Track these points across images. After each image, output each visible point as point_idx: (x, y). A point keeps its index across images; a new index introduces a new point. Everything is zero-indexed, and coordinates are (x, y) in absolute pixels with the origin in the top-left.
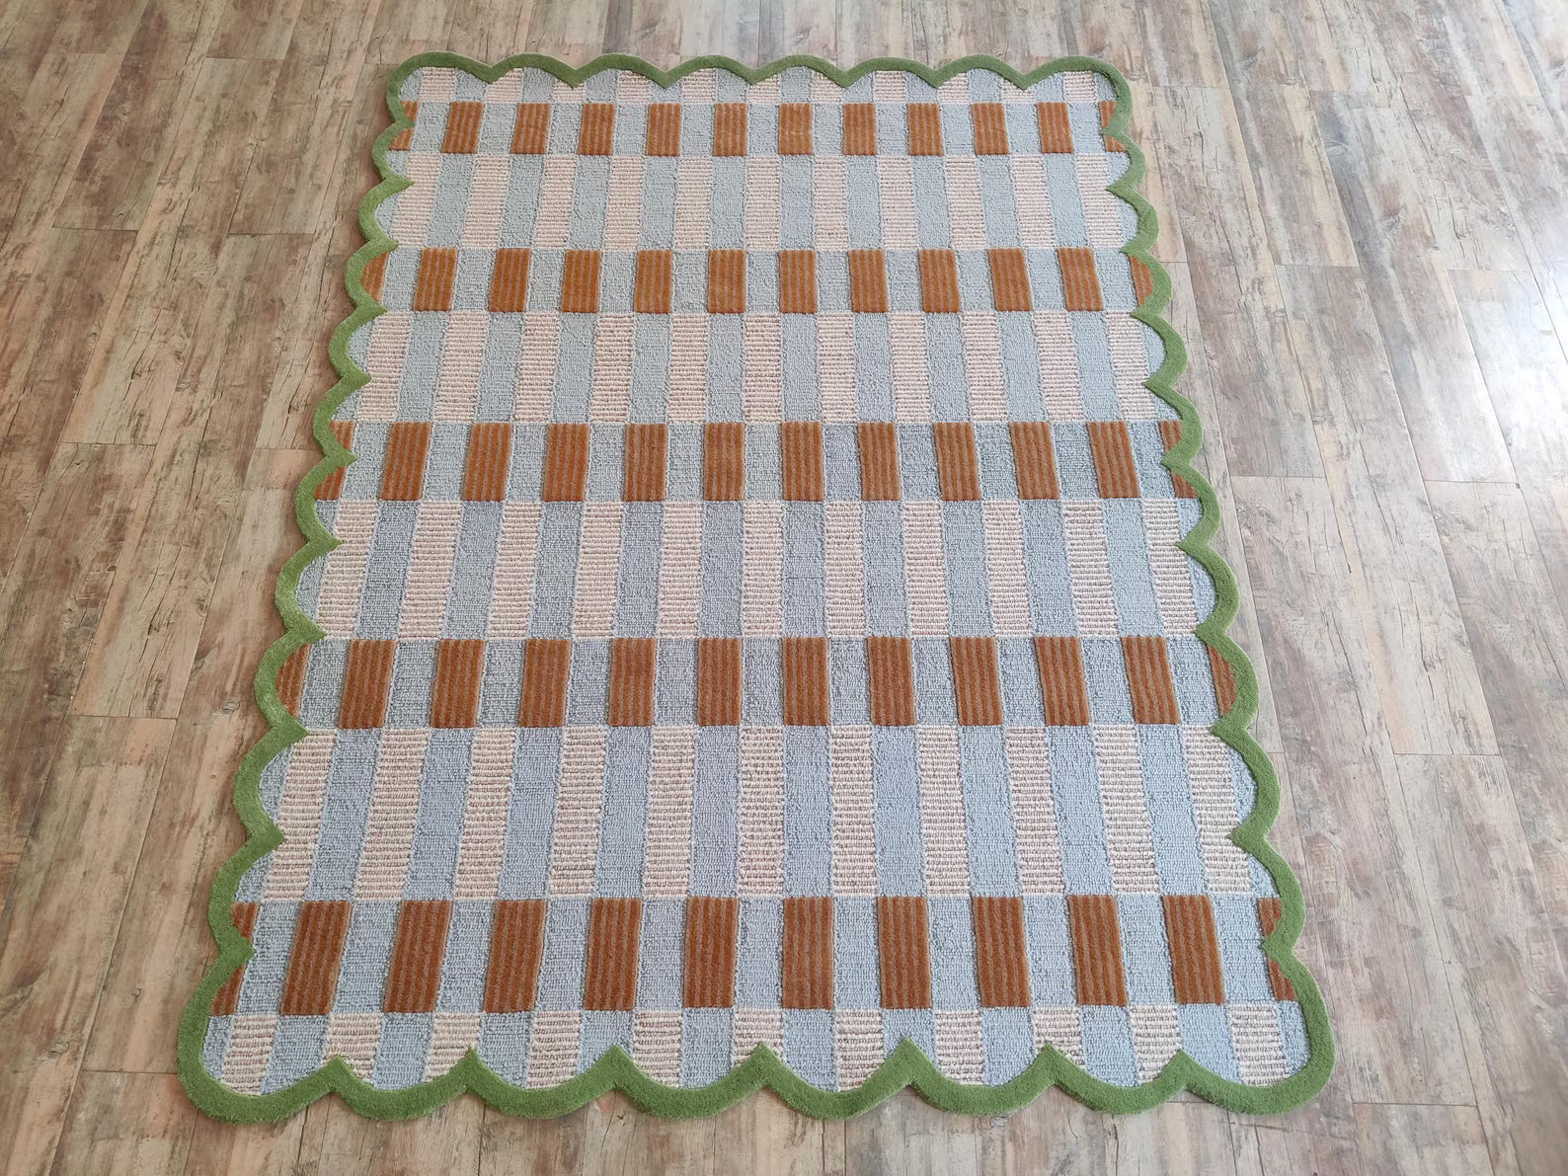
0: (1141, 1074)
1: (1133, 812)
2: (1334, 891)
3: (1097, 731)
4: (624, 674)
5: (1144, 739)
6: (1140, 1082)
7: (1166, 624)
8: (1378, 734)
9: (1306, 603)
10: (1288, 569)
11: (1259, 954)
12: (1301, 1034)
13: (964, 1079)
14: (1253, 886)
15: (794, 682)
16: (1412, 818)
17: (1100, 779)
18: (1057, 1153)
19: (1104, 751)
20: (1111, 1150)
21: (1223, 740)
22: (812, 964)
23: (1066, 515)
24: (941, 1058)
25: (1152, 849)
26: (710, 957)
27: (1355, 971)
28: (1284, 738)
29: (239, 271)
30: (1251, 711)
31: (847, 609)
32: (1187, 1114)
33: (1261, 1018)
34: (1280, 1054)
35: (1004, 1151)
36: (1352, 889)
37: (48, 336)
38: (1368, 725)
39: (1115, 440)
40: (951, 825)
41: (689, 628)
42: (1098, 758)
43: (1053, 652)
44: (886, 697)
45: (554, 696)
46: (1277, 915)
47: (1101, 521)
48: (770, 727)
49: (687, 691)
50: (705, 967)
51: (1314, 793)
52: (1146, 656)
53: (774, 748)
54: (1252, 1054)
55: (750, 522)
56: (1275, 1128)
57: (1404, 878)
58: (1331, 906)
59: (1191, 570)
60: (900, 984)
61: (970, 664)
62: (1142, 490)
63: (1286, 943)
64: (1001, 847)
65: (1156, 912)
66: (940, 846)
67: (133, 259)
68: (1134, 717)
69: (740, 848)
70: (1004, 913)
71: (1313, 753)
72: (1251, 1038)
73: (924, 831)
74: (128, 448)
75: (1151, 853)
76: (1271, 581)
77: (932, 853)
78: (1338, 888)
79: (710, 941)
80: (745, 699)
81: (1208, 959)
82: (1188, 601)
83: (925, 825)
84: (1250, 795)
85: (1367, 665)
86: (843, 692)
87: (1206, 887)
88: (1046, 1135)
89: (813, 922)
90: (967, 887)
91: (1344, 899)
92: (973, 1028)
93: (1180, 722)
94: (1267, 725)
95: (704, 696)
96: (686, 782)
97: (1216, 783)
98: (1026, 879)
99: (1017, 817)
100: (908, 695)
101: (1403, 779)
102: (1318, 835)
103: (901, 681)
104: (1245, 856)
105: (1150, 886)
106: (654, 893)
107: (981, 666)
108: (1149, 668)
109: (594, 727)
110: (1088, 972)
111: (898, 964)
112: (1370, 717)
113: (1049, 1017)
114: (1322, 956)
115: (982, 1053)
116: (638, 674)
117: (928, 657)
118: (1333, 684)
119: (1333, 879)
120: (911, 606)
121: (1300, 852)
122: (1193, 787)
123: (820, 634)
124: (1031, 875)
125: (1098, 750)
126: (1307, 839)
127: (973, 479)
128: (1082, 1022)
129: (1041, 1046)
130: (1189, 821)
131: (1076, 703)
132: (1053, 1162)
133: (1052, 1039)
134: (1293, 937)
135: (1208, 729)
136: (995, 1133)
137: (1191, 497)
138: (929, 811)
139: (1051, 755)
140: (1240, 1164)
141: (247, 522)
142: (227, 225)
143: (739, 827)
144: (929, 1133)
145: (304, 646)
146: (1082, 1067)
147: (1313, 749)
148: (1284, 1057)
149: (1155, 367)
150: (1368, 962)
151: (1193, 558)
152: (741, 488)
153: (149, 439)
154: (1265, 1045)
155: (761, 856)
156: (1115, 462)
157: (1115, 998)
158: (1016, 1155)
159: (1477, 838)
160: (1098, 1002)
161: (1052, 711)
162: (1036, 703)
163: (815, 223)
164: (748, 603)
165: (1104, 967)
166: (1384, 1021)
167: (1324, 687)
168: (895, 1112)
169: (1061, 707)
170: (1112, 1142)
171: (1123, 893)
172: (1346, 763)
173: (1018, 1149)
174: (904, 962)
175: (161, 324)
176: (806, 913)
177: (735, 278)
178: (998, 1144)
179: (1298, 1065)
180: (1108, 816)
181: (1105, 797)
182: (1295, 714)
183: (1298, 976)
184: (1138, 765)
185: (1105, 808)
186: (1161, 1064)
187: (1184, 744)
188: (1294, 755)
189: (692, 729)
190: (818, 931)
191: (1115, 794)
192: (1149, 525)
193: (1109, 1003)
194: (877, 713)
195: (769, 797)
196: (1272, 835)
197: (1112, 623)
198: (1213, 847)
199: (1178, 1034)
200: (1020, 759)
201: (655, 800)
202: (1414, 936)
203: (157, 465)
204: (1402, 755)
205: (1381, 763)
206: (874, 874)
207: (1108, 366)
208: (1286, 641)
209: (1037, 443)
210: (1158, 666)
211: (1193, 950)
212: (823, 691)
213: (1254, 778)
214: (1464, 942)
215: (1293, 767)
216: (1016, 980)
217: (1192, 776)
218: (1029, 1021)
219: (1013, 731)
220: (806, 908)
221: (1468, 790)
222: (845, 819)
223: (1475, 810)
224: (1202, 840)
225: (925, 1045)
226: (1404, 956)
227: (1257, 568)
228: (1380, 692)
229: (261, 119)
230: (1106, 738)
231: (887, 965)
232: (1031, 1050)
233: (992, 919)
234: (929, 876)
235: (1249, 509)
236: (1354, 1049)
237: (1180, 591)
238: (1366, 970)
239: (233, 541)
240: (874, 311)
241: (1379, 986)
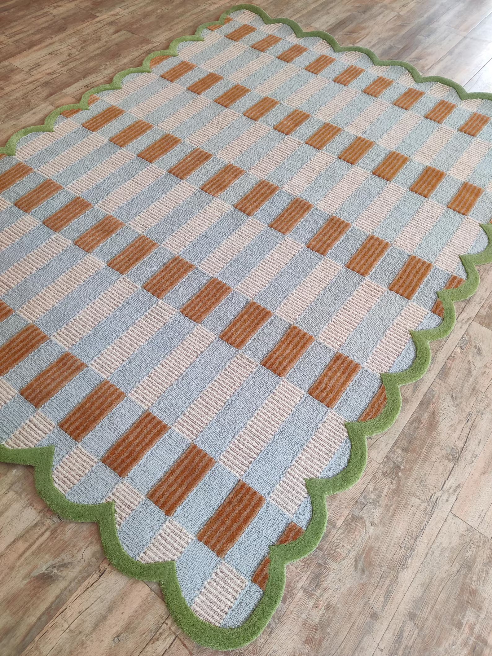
0: (142, 554)
1: (266, 431)
2: (344, 554)
3: (283, 383)
4: (99, 228)
5: (304, 403)
6: (138, 558)
7: (369, 361)
8: (449, 495)
9: (464, 403)
10: (467, 381)
11: (266, 550)
12: (248, 610)
13: (59, 485)
14: (296, 513)
15: (164, 273)
16: (430, 553)
17: (264, 405)
18: (65, 557)
19: (278, 394)
20: (91, 580)
21: (348, 432)
22: (49, 384)
23: (362, 286)
24: (59, 467)
25: (258, 455)
26: (14, 351)
27: (316, 605)
28: (387, 457)
29: (116, 41)
30: (378, 429)
31: (217, 262)
32: (147, 597)
33: (234, 582)
34: (226, 609)
35: (43, 534)
36: (356, 561)
37: (38, 32)
38: (447, 486)
39: (420, 269)
40: (171, 374)
41: (143, 229)
42: (271, 395)
43: (295, 336)
44: (197, 304)
45: (65, 220)
46: (295, 538)
47: (378, 298)
48: (134, 284)
49: (116, 250)
50: (8, 353)
51: (379, 496)
52: (343, 367)
53: (127, 292)
54: (211, 596)
55: (210, 207)
56: (186, 647)
57: (394, 581)
58: (335, 560)
59: (407, 346)
60: (75, 421)
61: (250, 316)
62: (414, 297)
63: (287, 556)
64: (184, 399)
65: (230, 485)
66: (157, 379)
67: (87, 24)
68: (309, 390)
69: (72, 320)
70: (154, 427)
71: (398, 477)
72: (218, 587)
73: (156, 368)
74: (23, 72)
75: (255, 456)
76: (451, 380)
77: (150, 379)
78: (347, 554)
79: (21, 345)
80: (136, 267)
81: (234, 529)
82: (392, 359)
83: (159, 366)
84: (339, 469)
85: (475, 456)
86: (180, 291)
87: (269, 494)
88: (69, 544)
89: (68, 368)
90: (150, 404)
91: (345, 563)
92: (87, 466)
93: (332, 408)
94: (383, 445)
95: (120, 256)
96: (79, 281)
97: (324, 449)
98: (181, 421)
99: (205, 392)
100: (207, 310)
101: (444, 529)
102: (361, 518)
103: (210, 303)
104: (306, 495)
105: (240, 471)
106: (21, 312)
107: (254, 320)
108: (339, 374)
109: (68, 240)
110: (166, 485)
111: (84, 413)
112: (452, 482)
113: (127, 490)
114: (304, 581)
115: (79, 480)
116: (105, 232)
117: (234, 301)
118: (444, 451)
119: (349, 547)
120: (247, 278)
121: (343, 519)
122: (310, 442)
123: (195, 263)
124: (185, 421)
125: (275, 391)
126: (353, 516)
127: (329, 246)
128: (139, 506)
129: (109, 500)
130: (291, 456)
131: (285, 364)
132: (59, 559)
133: (117, 501)
134: (294, 556)
135: (345, 421)
136: (49, 522)
137: (439, 315)
138: (167, 361)
139: (250, 377)
140: (149, 648)
141: (33, 111)
142: (129, 27)
143: (80, 312)
144: (21, 496)
145: (4, 154)
146: (117, 526)
147: (400, 474)
148: (226, 614)
149: (474, 252)
150: (328, 607)
151: (413, 341)
152: (220, 192)
153: (32, 73)
154: (223, 598)
155: (76, 329)
156: (410, 278)
157: (166, 508)
158: (46, 541)
159: (466, 597)
160: (156, 503)
161: (269, 360)
162: (265, 352)
163: (354, 120)
164: (177, 234)
165: (177, 489)
166: (308, 647)
167: (437, 449)
168: (17, 474)
169: (275, 360)
170: (96, 576)
171: (222, 463)
172: (414, 495)
173: (51, 538)
174: (87, 414)
175: (75, 44)
176: (69, 364)
177: (297, 122)
178: (44, 528)
179: (230, 624)
180: (251, 423)
181: (258, 414)
182: (405, 450)
183: (276, 578)
184: (290, 412)
185: (253, 419)
186: (157, 559)
187: (325, 419)
188: (385, 470)
189: (104, 265)
190: (66, 374)
191: (264, 416)
192: (403, 314)
193: (161, 507)
194: (186, 308)
195: (105, 309)
196: (333, 498)
197: (339, 343)
198: (292, 478)
199: (181, 553)
200: (233, 370)
201: (60, 280)
202: (372, 617)
203: (27, 81)
204: (455, 515)
205: (437, 511)
206: (115, 369)
207: (446, 238)
208: (434, 413)
209: (376, 249)
210: (346, 375)
211: (230, 518)
212: (172, 284)
213: (348, 462)
214: (403, 646)
215: (379, 474)
216: (127, 462)
217: (314, 437)
218: (115, 485)
219: (241, 356)
220: (72, 361)
221: (484, 565)
222: (127, 339)
223: (479, 579)
224: (289, 470)
225: (59, 455)
226: (355, 621)
227: (449, 369)
228: (471, 474)
229: (174, 4)
230: (285, 389)
231: (79, 409)
232: (102, 498)
233: (146, 426)
234: (137, 387)
235: (470, 341)
236: (275, 647)
237: (392, 352)
238: (323, 610)
239: (22, 114)
240: (348, 162)
241: (322, 626)
